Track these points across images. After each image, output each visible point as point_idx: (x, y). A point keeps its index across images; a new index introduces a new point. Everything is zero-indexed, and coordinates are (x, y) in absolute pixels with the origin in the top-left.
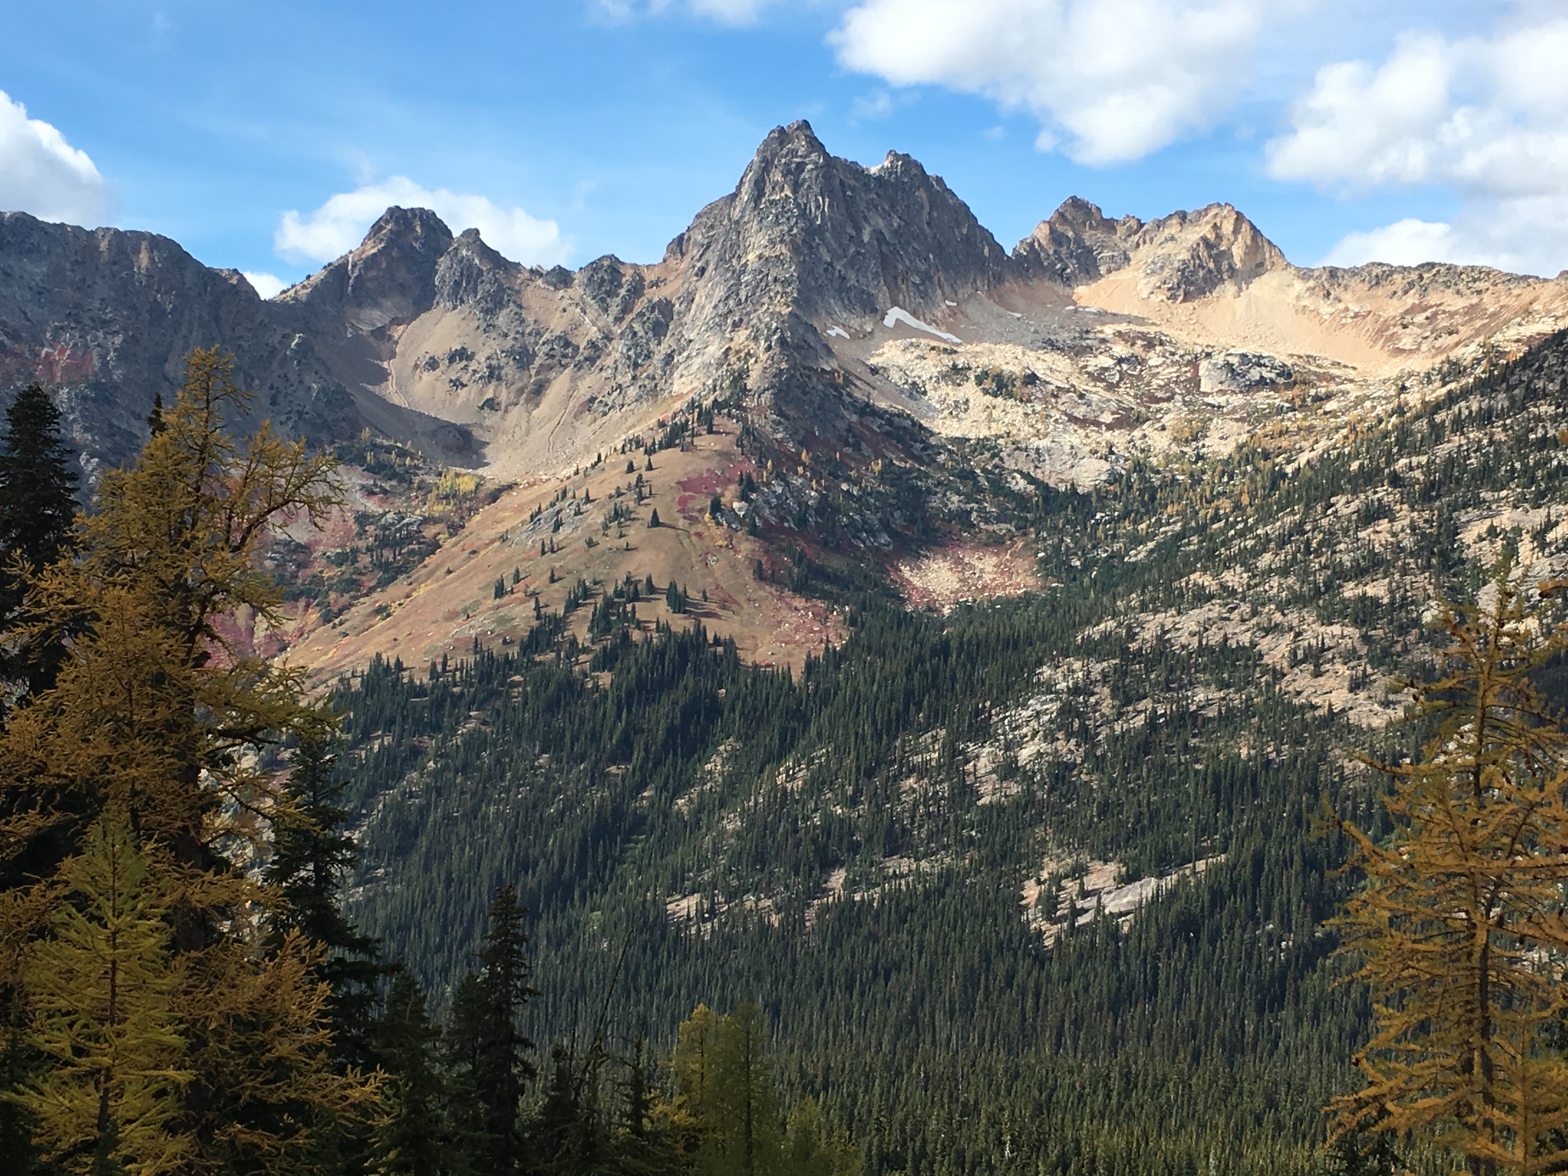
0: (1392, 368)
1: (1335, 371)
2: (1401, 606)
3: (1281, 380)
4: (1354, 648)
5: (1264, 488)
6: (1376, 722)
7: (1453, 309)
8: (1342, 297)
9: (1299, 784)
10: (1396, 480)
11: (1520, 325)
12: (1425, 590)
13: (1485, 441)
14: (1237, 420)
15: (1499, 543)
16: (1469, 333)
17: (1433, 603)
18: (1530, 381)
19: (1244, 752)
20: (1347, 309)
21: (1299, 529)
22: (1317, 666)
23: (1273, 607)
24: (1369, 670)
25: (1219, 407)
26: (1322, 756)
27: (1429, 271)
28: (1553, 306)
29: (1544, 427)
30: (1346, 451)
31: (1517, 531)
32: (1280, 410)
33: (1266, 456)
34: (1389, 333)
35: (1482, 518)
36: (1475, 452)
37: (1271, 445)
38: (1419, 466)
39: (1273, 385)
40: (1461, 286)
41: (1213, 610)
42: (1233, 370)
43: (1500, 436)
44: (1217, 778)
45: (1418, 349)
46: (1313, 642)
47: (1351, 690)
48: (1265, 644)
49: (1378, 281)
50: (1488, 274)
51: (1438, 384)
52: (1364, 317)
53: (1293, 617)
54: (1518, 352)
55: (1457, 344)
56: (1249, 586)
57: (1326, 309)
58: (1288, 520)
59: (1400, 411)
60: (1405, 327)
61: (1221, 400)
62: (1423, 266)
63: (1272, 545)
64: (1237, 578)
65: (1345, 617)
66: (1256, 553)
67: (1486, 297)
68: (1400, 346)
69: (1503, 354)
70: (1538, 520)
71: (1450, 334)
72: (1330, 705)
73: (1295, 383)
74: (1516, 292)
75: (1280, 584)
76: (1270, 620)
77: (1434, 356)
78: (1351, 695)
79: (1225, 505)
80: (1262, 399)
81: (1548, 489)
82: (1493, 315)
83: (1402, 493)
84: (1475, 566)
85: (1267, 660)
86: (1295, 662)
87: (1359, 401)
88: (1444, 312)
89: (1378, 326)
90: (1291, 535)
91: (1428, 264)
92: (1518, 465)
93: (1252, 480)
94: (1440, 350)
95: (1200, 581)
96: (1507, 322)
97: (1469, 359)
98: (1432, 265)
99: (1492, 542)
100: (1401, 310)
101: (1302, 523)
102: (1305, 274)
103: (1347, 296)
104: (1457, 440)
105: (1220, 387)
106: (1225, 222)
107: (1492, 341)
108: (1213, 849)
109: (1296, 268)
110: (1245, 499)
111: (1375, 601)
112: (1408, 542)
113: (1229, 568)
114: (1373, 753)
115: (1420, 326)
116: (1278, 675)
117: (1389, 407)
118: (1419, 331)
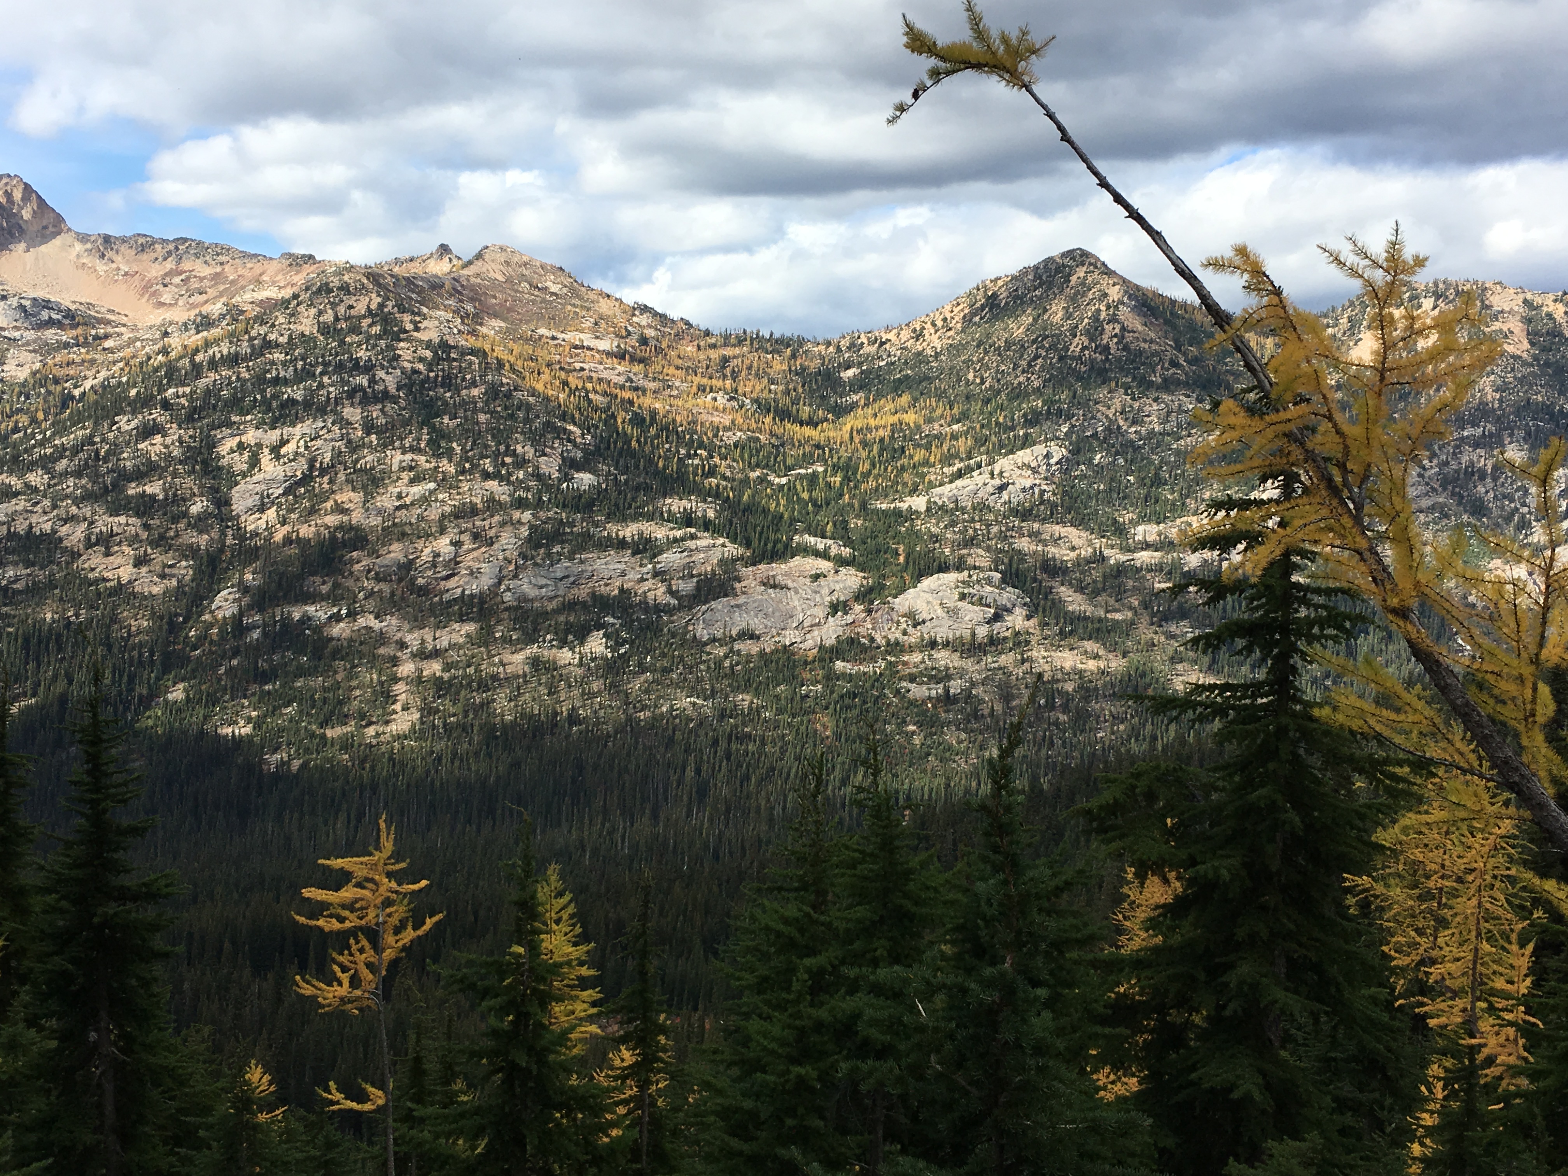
0: (157, 317)
1: (110, 317)
2: (173, 502)
3: (66, 322)
4: (137, 535)
5: (56, 406)
6: (155, 590)
7: (202, 275)
8: (114, 259)
9: (95, 639)
10: (166, 405)
11: (253, 291)
12: (191, 489)
13: (234, 378)
14: (30, 351)
15: (246, 455)
16: (215, 294)
17: (198, 499)
18: (266, 335)
19: (49, 616)
20: (118, 269)
21: (89, 440)
22: (107, 548)
23: (69, 502)
24: (149, 551)
25: (15, 340)
26: (114, 619)
27: (183, 244)
28: (277, 278)
29: (277, 369)
30: (124, 379)
31: (259, 445)
32: (67, 345)
33: (56, 381)
34: (153, 289)
35: (233, 435)
36: (227, 385)
37: (60, 373)
38: (184, 395)
39: (59, 325)
40: (208, 258)
41: (21, 504)
42: (26, 311)
43: (245, 375)
44: (26, 640)
45: (176, 304)
46: (104, 529)
47: (135, 566)
48: (64, 530)
49: (143, 249)
50: (228, 250)
51: (193, 332)
52: (133, 276)
53: (87, 511)
54: (253, 311)
55: (206, 302)
56: (49, 486)
57: (101, 267)
58: (80, 433)
59: (165, 351)
60: (165, 286)
61: (17, 334)
62: (178, 239)
63: (68, 453)
64: (39, 479)
65: (130, 509)
66: (54, 459)
67: (227, 268)
68: (162, 300)
69: (243, 312)
70: (274, 438)
71: (201, 294)
72: (119, 578)
73: (78, 324)
74: (249, 265)
75: (75, 484)
76: (68, 512)
77: (188, 310)
78: (135, 570)
79: (24, 420)
80: (51, 335)
81: (281, 416)
82: (233, 282)
83: (171, 415)
84: (229, 472)
85: (66, 543)
86: (89, 545)
87: (131, 342)
88: (195, 277)
89: (144, 283)
90: (83, 445)
91: (182, 238)
92: (258, 397)
93: (45, 401)
94: (193, 306)
95: (7, 481)
96: (243, 288)
97: (216, 314)
98: (185, 240)
99: (241, 454)
100: (162, 273)
101: (92, 436)
102: (83, 238)
103: (118, 258)
104: (213, 376)
105: (15, 324)
106: (15, 190)
107: (233, 301)
108: (25, 694)
109: (76, 233)
110: (40, 416)
111: (153, 497)
112: (176, 452)
113: (32, 471)
114: (153, 613)
115: (177, 286)
116: (75, 555)
117: (156, 347)
118: (177, 290)
